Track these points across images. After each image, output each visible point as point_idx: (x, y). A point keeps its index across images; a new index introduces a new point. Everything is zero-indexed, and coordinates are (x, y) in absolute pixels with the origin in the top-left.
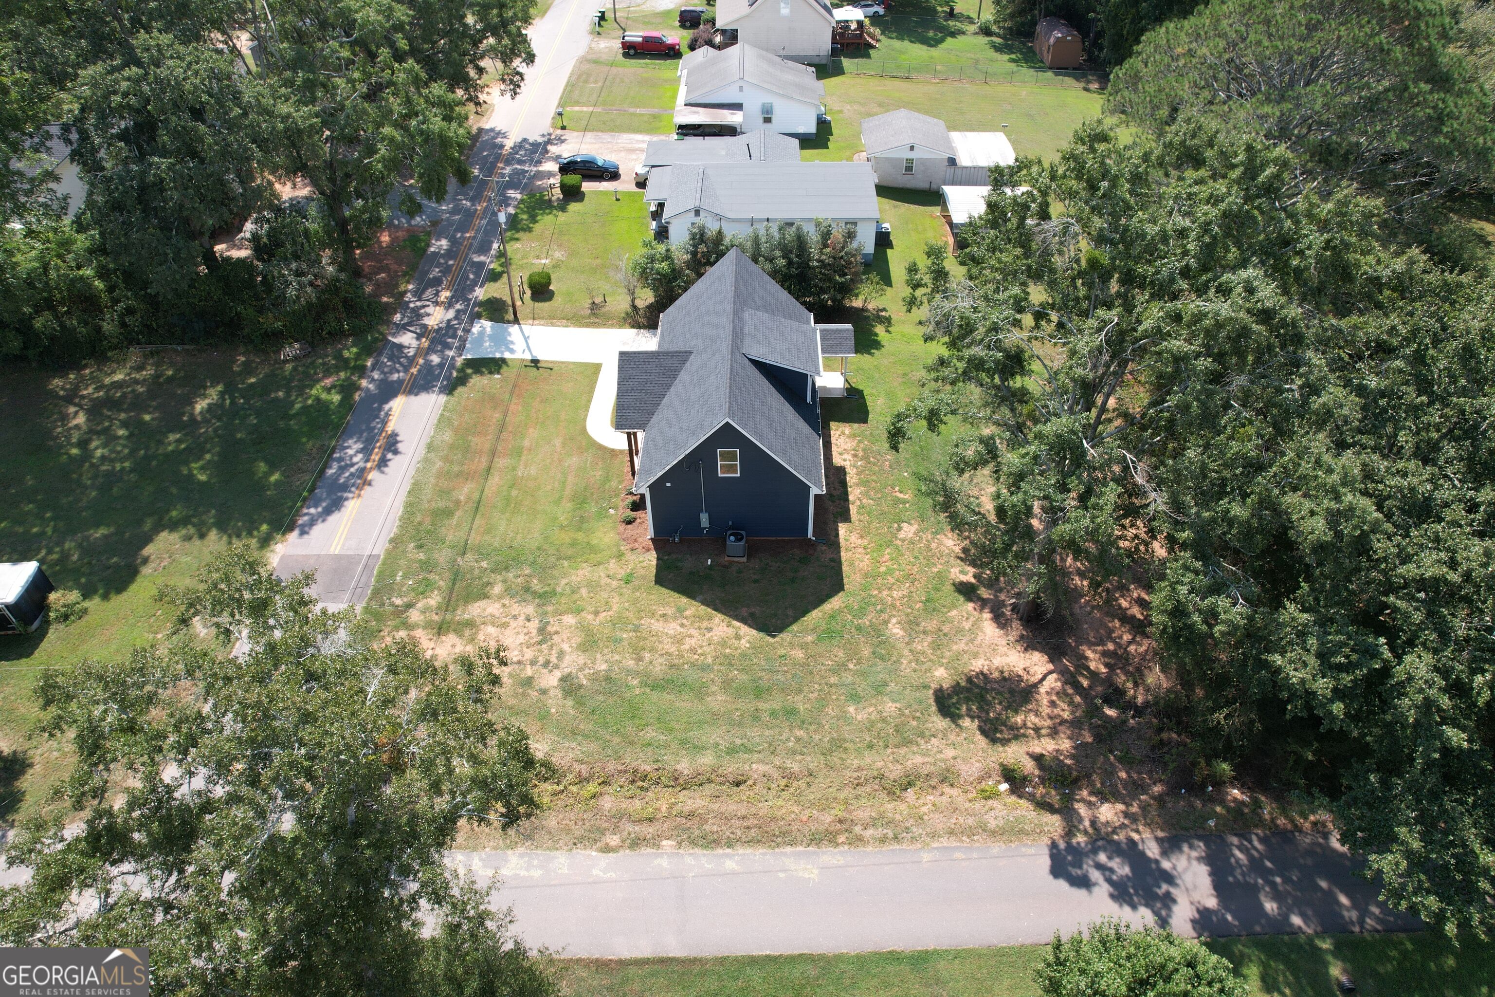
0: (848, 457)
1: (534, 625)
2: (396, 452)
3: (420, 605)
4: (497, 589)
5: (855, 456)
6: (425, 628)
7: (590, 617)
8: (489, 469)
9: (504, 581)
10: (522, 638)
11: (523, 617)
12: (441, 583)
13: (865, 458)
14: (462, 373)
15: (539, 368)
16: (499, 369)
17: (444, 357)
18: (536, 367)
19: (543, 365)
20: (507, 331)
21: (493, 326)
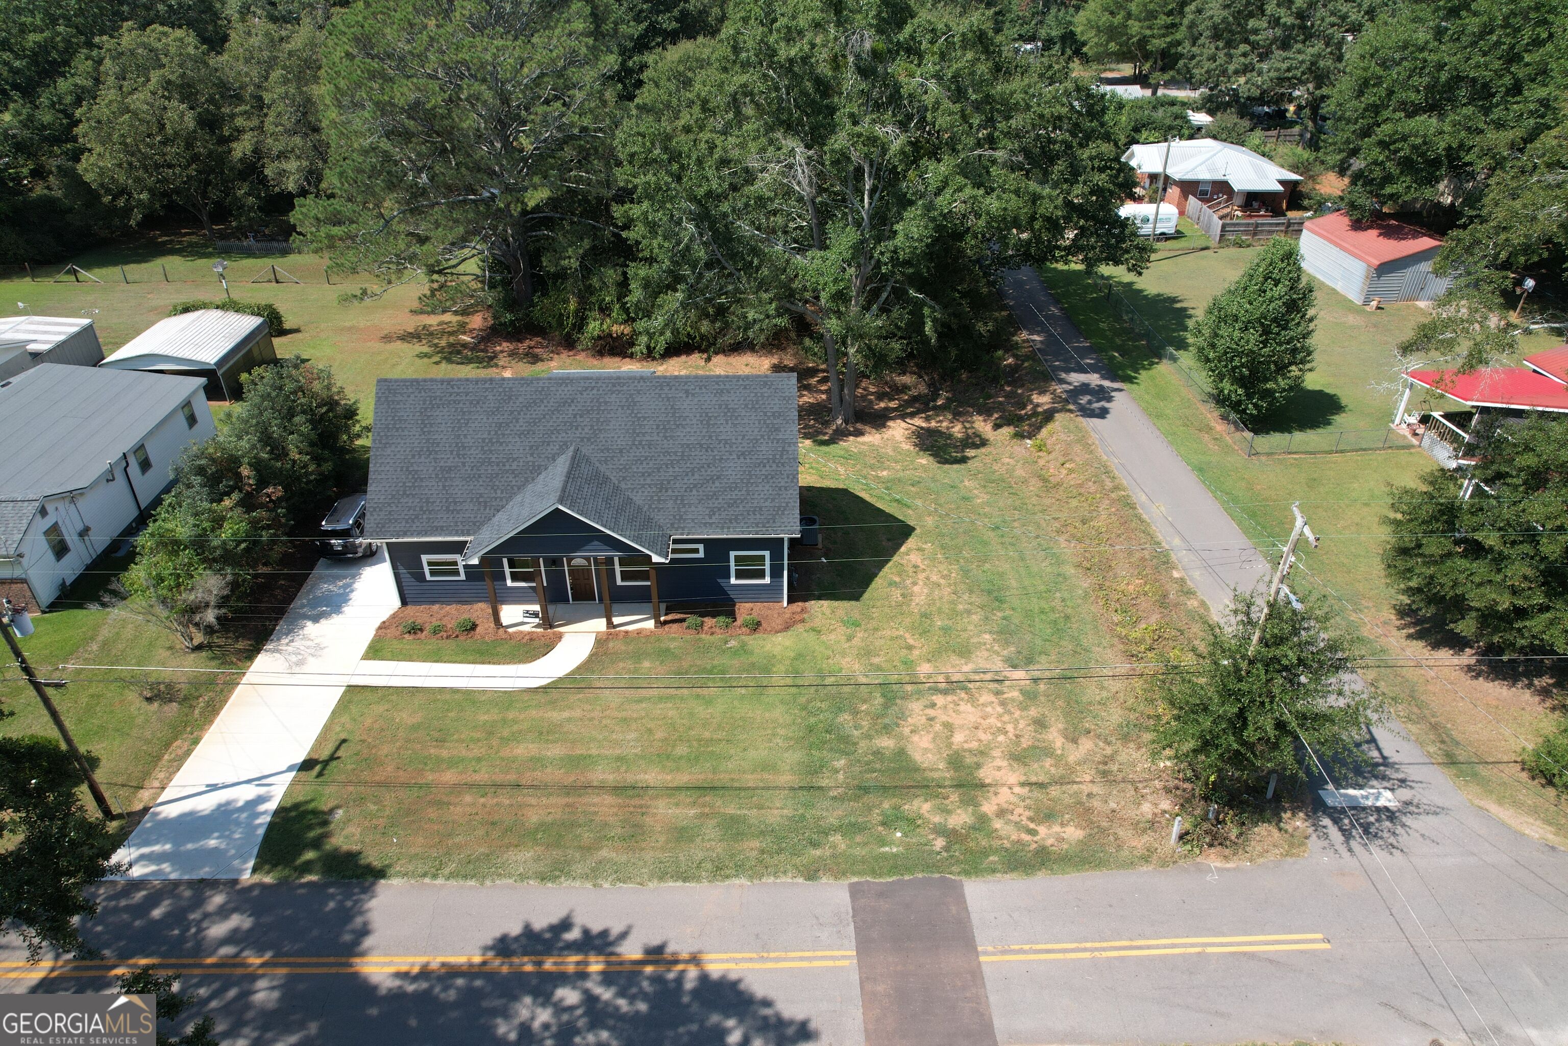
1: (940, 700)
2: (565, 925)
3: (937, 819)
4: (886, 743)
6: (977, 805)
7: (916, 652)
8: (618, 790)
9: (869, 737)
10: (965, 707)
11: (931, 712)
12: (886, 805)
14: (307, 867)
15: (333, 758)
16: (315, 812)
17: (223, 913)
18: (326, 763)
19: (324, 754)
20: (167, 822)
21: (139, 846)
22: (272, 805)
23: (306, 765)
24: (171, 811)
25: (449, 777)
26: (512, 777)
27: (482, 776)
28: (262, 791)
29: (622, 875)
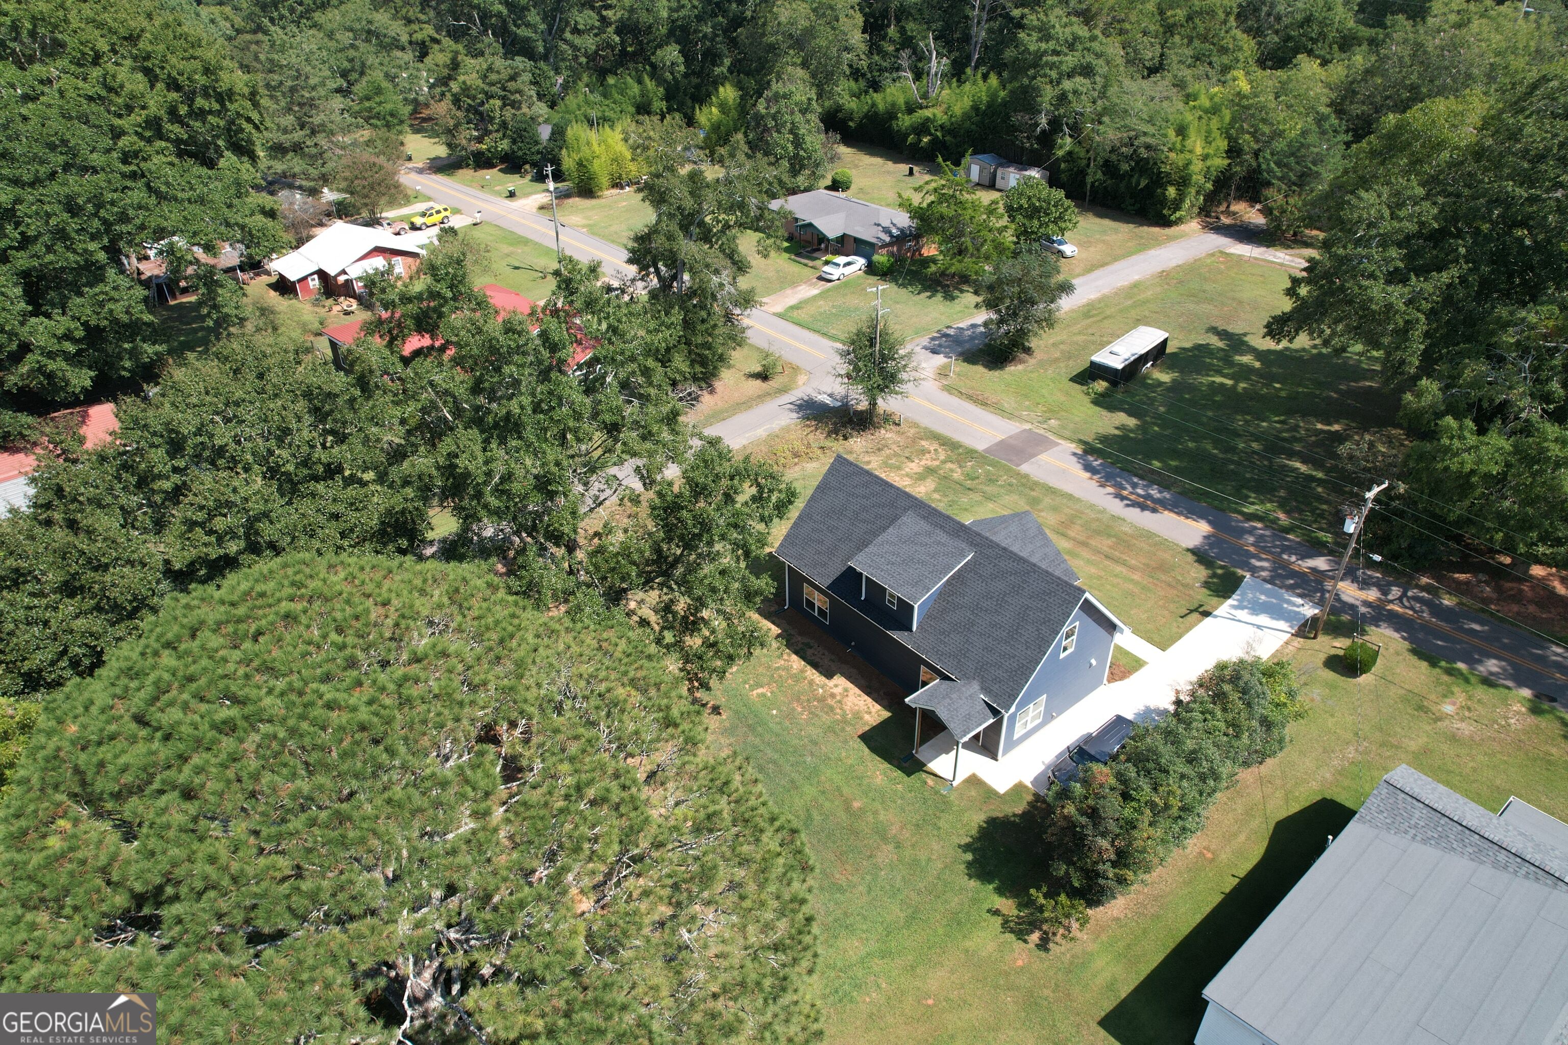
0: (836, 691)
3: (958, 470)
5: (833, 696)
6: (938, 466)
8: (1065, 535)
12: (968, 482)
13: (822, 700)
14: (1222, 567)
15: (1191, 611)
16: (1209, 588)
17: (1263, 569)
18: (1196, 610)
19: (1195, 615)
20: (1287, 620)
21: (1298, 613)
22: (1230, 602)
23: (1207, 614)
24: (1282, 625)
25: (1136, 577)
26: (1107, 563)
27: (1119, 569)
28: (1233, 612)
29: (1092, 506)
